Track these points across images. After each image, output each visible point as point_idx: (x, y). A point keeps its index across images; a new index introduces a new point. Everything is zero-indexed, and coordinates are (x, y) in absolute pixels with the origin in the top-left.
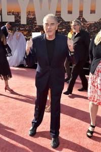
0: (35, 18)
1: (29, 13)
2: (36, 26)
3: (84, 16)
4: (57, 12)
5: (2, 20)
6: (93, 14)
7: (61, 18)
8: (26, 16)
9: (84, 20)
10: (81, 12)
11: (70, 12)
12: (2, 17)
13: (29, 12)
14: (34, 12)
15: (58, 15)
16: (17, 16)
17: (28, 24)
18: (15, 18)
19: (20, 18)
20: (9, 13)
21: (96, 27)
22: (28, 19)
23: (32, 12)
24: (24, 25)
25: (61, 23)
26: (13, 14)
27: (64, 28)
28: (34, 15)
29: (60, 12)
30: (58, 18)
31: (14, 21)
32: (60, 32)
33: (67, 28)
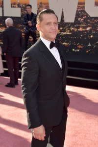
1: (40, 5)
4: (79, 3)
5: (3, 15)
7: (85, 12)
8: (37, 9)
12: (3, 11)
13: (41, 3)
14: (48, 4)
15: (82, 7)
16: (25, 8)
18: (21, 11)
20: (13, 5)
23: (45, 4)
25: (85, 19)
26: (19, 6)
27: (89, 26)
28: (48, 7)
29: (84, 3)
30: (81, 11)
31: (20, 16)
32: (83, 31)
33: (94, 27)
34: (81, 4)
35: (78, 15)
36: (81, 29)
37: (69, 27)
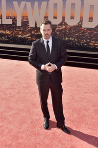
0: (28, 21)
1: (23, 17)
2: (29, 27)
3: (66, 21)
4: (45, 17)
5: (2, 23)
6: (72, 20)
8: (21, 20)
9: (66, 24)
10: (64, 18)
11: (55, 18)
12: (2, 21)
14: (28, 17)
16: (14, 19)
17: (22, 26)
18: (12, 21)
19: (16, 21)
20: (7, 17)
21: (75, 29)
22: (22, 22)
23: (26, 17)
24: (19, 27)
26: (11, 18)
28: (27, 19)
29: (48, 17)
31: (11, 23)
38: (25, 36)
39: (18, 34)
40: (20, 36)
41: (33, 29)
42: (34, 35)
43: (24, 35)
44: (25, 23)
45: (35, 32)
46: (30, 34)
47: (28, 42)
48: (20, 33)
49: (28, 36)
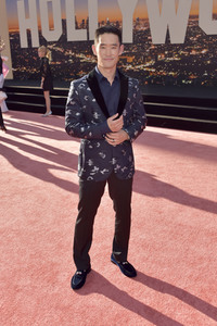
0: (148, 30)
1: (137, 22)
2: (150, 45)
4: (190, 17)
5: (88, 38)
7: (199, 29)
8: (132, 28)
13: (138, 19)
14: (148, 19)
15: (194, 22)
17: (134, 43)
20: (101, 25)
22: (135, 32)
23: (143, 20)
24: (128, 45)
25: (199, 38)
27: (205, 48)
28: (147, 24)
29: (197, 17)
30: (194, 27)
32: (196, 55)
33: (211, 48)
34: (194, 18)
35: (189, 34)
36: (193, 52)
37: (178, 50)
38: (141, 67)
39: (125, 62)
40: (129, 67)
41: (160, 49)
42: (162, 63)
43: (140, 64)
44: (142, 36)
45: (166, 56)
46: (152, 62)
47: (149, 80)
48: (130, 59)
49: (150, 67)
